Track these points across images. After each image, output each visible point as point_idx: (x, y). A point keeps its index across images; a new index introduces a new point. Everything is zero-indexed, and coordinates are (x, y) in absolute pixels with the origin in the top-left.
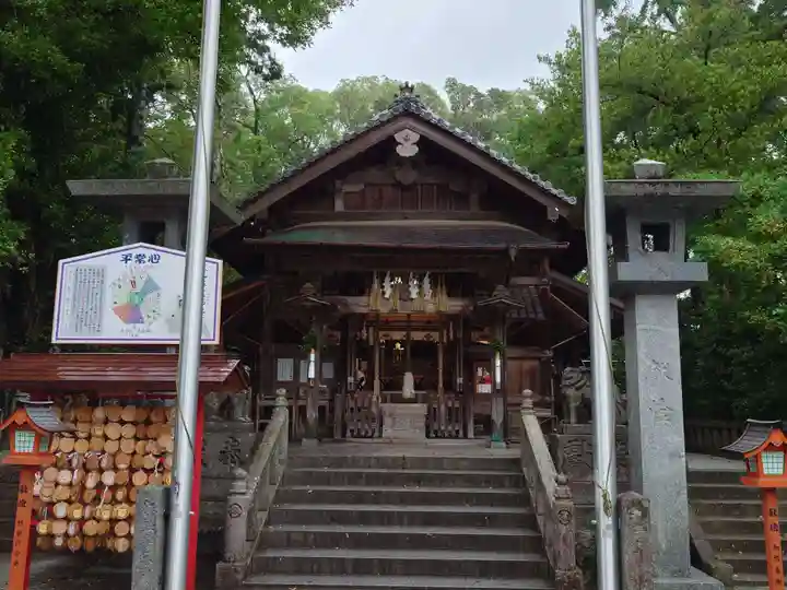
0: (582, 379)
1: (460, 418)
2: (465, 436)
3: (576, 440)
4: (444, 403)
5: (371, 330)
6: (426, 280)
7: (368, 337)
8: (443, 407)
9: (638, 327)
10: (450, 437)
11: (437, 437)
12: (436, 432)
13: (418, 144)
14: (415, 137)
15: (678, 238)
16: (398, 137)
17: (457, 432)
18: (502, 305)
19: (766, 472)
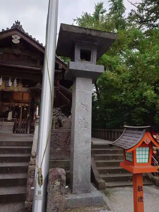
0: (58, 113)
1: (26, 128)
2: (26, 133)
3: (54, 135)
4: (20, 122)
5: (14, 103)
6: (15, 81)
7: (13, 105)
8: (20, 123)
9: (76, 90)
10: (21, 133)
11: (17, 133)
12: (17, 131)
13: (19, 40)
14: (19, 38)
15: (94, 56)
16: (13, 37)
17: (24, 131)
18: (38, 89)
19: (138, 161)
